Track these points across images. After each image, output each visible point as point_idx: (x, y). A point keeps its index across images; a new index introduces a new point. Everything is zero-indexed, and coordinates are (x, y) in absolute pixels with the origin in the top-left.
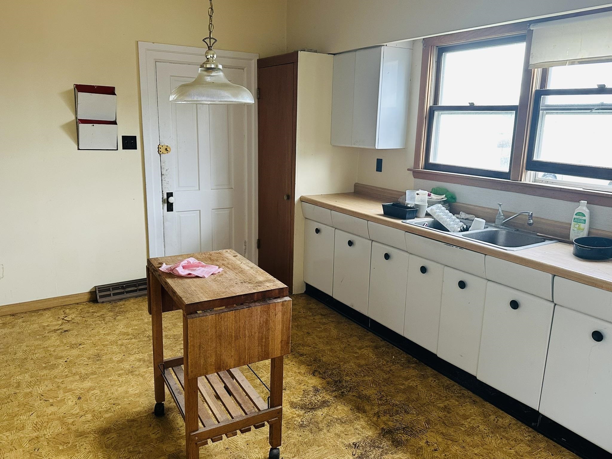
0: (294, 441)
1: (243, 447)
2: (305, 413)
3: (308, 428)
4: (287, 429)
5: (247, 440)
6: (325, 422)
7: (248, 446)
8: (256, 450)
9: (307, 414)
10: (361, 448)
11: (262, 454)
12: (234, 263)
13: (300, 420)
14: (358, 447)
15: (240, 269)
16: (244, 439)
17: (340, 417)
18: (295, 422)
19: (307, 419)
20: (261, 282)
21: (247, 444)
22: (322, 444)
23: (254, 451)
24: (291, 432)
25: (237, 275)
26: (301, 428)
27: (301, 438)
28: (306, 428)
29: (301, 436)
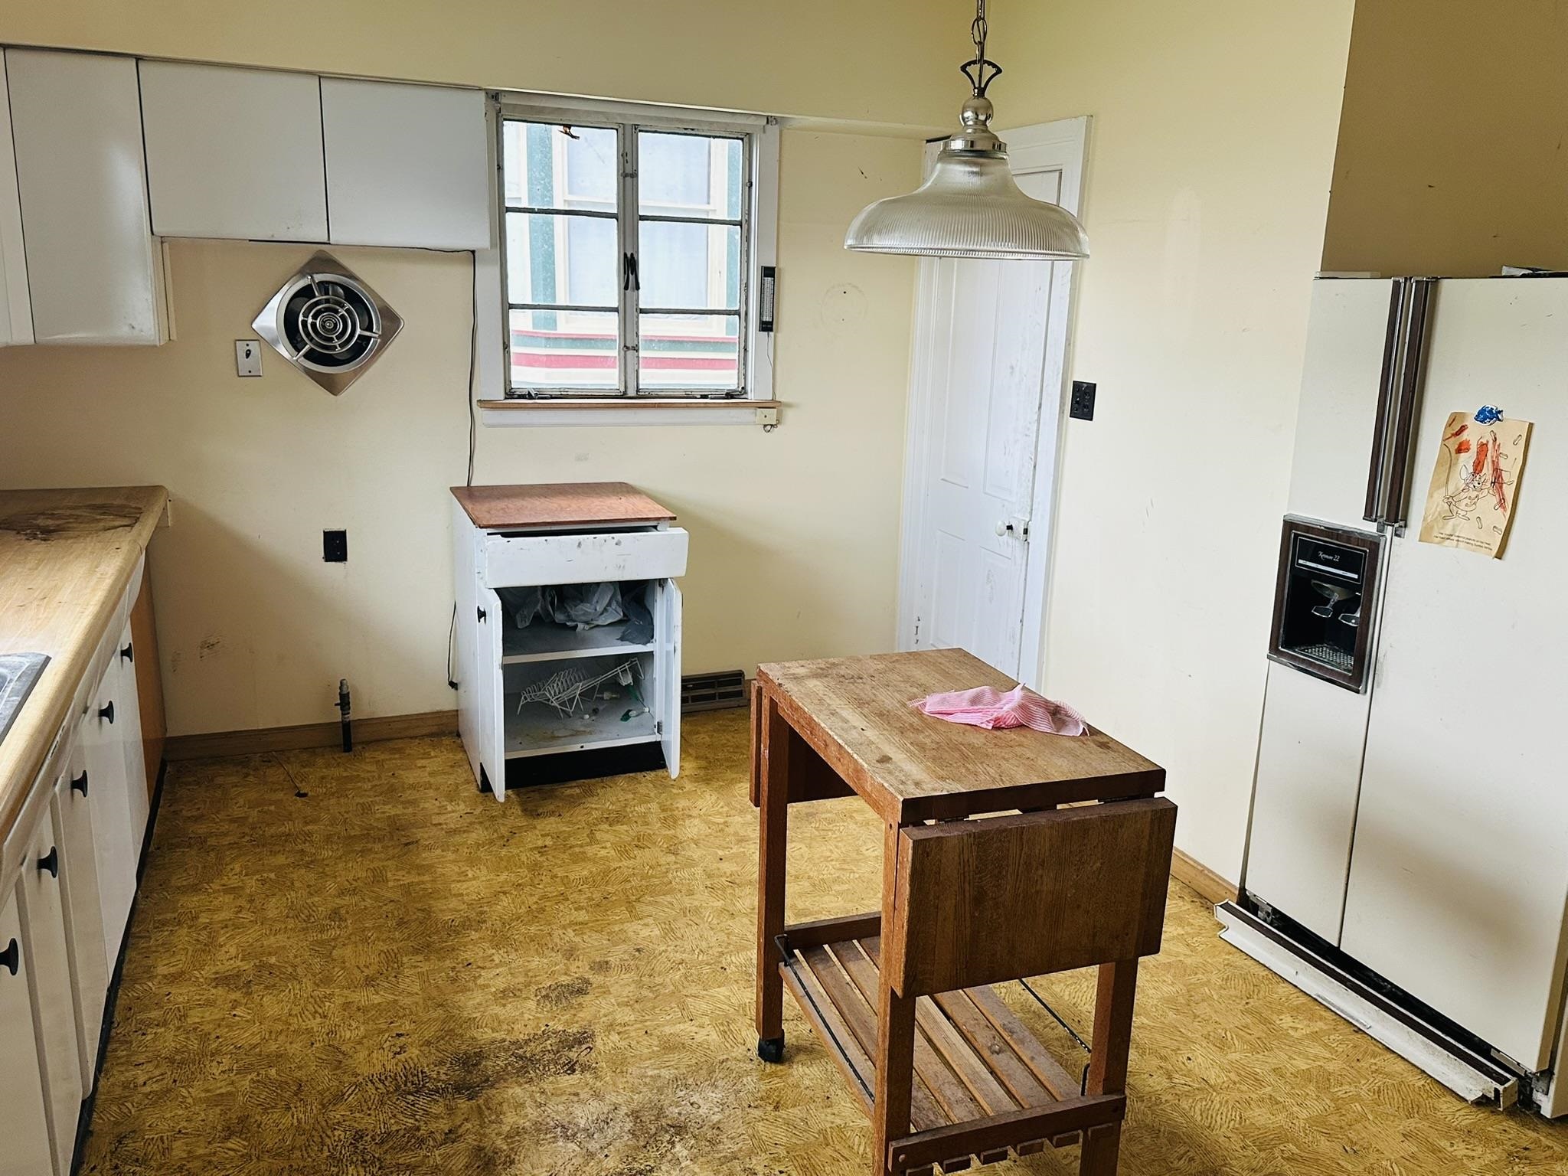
0: (714, 1095)
1: (839, 1092)
2: (652, 1168)
3: (664, 1122)
4: (721, 1126)
5: (829, 1110)
6: (610, 1132)
7: (828, 1094)
8: (807, 1083)
9: (648, 1163)
10: (563, 1060)
11: (795, 1073)
12: (885, 732)
13: (678, 1147)
14: (569, 1062)
15: (866, 711)
16: (836, 1112)
17: (561, 1144)
18: (693, 1142)
19: (655, 1149)
20: (816, 676)
21: (828, 1098)
22: (648, 1080)
23: (815, 1081)
24: (713, 1117)
25: (873, 697)
26: (683, 1125)
27: (694, 1099)
28: (669, 1122)
29: (692, 1104)
